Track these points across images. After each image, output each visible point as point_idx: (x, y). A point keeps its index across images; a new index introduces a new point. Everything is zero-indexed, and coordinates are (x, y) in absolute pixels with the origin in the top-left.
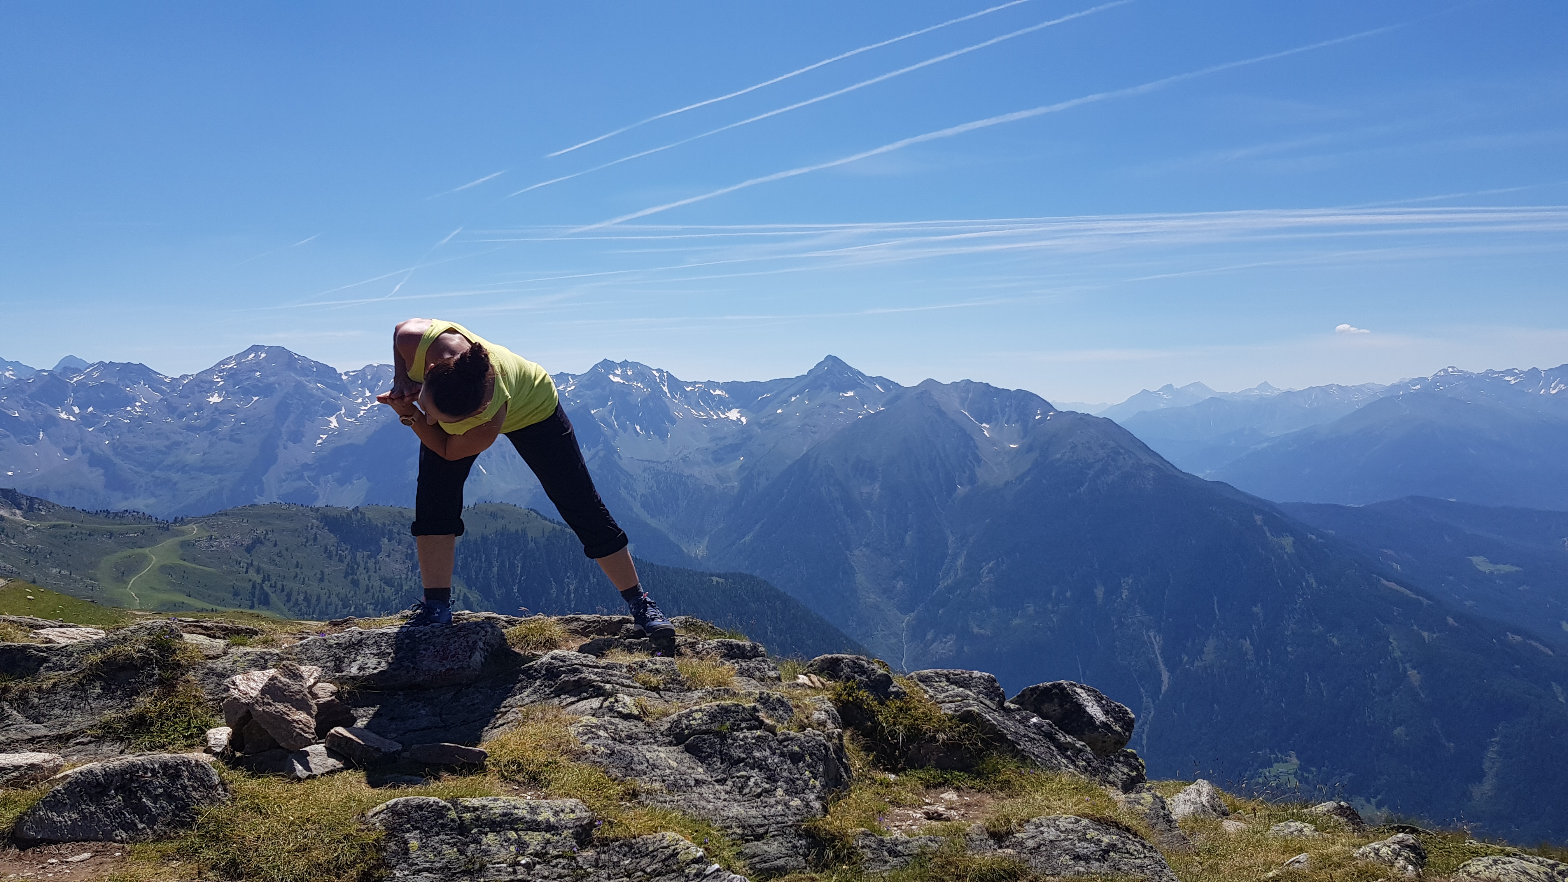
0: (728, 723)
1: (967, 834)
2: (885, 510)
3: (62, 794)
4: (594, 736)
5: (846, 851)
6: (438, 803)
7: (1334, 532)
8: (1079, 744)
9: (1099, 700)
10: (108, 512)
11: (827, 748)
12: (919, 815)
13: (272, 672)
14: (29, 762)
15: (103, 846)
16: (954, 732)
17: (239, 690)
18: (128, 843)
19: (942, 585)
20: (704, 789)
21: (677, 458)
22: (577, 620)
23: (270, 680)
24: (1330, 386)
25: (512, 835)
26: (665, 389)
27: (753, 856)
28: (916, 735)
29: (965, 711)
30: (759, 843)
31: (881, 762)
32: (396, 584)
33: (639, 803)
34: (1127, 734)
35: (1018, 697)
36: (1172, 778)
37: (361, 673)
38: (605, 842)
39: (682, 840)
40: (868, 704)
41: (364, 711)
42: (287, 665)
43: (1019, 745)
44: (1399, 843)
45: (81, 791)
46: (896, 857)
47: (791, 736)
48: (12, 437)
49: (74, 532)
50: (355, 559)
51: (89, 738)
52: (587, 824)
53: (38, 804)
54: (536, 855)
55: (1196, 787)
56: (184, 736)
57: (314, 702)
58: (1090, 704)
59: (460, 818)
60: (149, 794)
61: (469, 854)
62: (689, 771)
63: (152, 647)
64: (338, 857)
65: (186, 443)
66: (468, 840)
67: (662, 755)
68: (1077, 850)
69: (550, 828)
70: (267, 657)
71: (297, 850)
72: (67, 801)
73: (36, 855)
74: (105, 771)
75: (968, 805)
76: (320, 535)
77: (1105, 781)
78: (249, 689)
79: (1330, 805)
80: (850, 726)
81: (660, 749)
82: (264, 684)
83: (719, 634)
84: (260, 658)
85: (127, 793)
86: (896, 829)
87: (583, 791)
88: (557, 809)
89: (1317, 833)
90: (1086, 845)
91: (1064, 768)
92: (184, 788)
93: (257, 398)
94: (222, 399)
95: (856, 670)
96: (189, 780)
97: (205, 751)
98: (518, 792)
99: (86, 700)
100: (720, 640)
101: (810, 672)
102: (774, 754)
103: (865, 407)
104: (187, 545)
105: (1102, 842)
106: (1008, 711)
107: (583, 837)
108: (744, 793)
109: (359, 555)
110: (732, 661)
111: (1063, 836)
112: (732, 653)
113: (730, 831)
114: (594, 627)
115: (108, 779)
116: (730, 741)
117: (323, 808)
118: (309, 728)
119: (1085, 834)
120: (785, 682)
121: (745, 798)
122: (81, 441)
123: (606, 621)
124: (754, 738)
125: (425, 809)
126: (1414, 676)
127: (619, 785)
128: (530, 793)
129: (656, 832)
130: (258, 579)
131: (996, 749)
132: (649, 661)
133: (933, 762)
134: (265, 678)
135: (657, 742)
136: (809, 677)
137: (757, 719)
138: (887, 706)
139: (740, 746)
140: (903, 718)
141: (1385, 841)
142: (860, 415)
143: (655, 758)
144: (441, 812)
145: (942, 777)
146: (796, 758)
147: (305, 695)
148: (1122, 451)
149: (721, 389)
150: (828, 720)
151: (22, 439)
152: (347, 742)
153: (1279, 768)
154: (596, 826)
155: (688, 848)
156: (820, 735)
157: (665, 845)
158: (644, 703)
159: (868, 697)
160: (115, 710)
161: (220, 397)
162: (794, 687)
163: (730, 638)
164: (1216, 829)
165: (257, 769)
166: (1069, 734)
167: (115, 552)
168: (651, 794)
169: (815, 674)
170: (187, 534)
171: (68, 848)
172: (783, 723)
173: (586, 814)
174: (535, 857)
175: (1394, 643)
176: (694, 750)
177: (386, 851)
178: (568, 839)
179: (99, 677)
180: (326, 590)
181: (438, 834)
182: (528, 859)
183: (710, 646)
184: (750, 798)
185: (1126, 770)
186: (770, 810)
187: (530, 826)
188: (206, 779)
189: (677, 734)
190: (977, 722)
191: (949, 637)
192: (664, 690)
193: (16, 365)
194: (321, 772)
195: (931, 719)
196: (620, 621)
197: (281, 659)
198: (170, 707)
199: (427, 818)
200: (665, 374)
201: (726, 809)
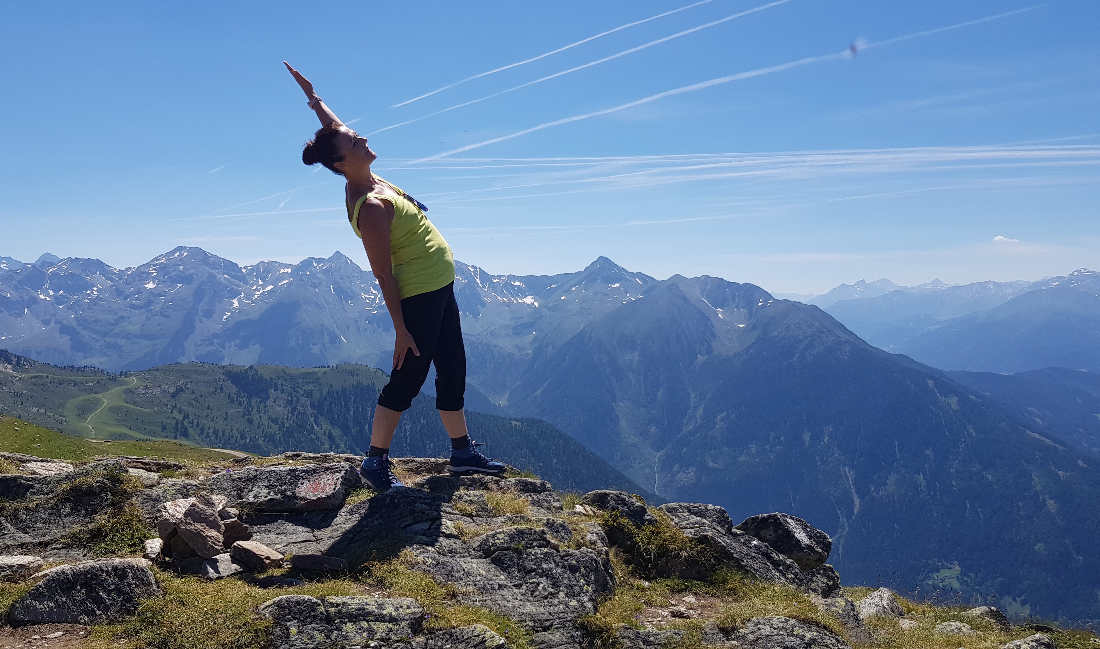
0: (523, 542)
1: (703, 629)
2: (642, 373)
3: (42, 588)
4: (424, 550)
5: (611, 640)
6: (311, 600)
7: (989, 394)
8: (789, 561)
9: (804, 528)
10: (73, 367)
11: (597, 562)
12: (666, 613)
13: (192, 500)
14: (20, 563)
15: (71, 627)
16: (693, 550)
17: (169, 513)
18: (89, 625)
19: (686, 430)
20: (505, 592)
21: (486, 332)
22: (413, 461)
23: (191, 506)
24: (988, 282)
25: (365, 624)
26: (478, 281)
27: (542, 643)
28: (664, 552)
29: (702, 535)
30: (546, 633)
31: (638, 573)
32: (280, 422)
33: (457, 602)
34: (826, 554)
35: (742, 524)
36: (860, 586)
37: (256, 500)
38: (432, 631)
39: (489, 631)
40: (628, 528)
41: (258, 528)
42: (203, 496)
43: (743, 562)
44: (1036, 641)
45: (56, 586)
46: (649, 646)
47: (570, 552)
48: (5, 311)
49: (48, 381)
50: (251, 403)
51: (61, 545)
52: (419, 617)
53: (26, 595)
54: (382, 639)
55: (878, 593)
56: (129, 545)
57: (222, 522)
58: (798, 531)
59: (327, 611)
60: (104, 589)
61: (333, 638)
62: (494, 578)
63: (107, 479)
64: (239, 639)
65: (129, 318)
66: (332, 628)
67: (475, 566)
68: (786, 643)
69: (392, 619)
70: (188, 487)
71: (210, 633)
72: (46, 593)
73: (24, 633)
74: (74, 572)
75: (703, 607)
76: (226, 386)
77: (808, 588)
78: (176, 512)
79: (984, 609)
80: (615, 545)
81: (472, 561)
82: (186, 509)
83: (517, 474)
84: (184, 488)
85: (89, 588)
86: (649, 623)
87: (416, 592)
88: (398, 606)
89: (972, 631)
90: (793, 639)
91: (777, 579)
92: (129, 585)
93: (181, 285)
94: (155, 285)
95: (619, 502)
96: (133, 579)
97: (144, 557)
98: (369, 592)
99: (60, 517)
100: (517, 478)
101: (585, 503)
102: (558, 566)
103: (628, 295)
104: (129, 392)
105: (805, 637)
106: (735, 535)
107: (416, 626)
108: (535, 595)
109: (253, 401)
110: (526, 494)
111: (775, 632)
112: (527, 488)
113: (524, 624)
114: (425, 467)
115: (75, 578)
116: (525, 556)
117: (228, 602)
118: (219, 542)
119: (792, 631)
120: (565, 511)
121: (536, 599)
122: (55, 315)
123: (434, 462)
124: (542, 554)
125: (301, 604)
126: (1052, 505)
127: (442, 588)
128: (377, 593)
129: (469, 624)
130: (180, 417)
131: (725, 565)
132: (465, 494)
133: (677, 573)
134: (187, 504)
135: (470, 555)
136: (584, 507)
137: (545, 539)
138: (643, 530)
139: (532, 560)
140: (654, 539)
141: (1025, 639)
142: (624, 301)
143: (469, 568)
144: (312, 607)
145: (684, 584)
146: (574, 569)
147: (216, 517)
148: (825, 330)
149: (519, 281)
150: (598, 541)
151: (13, 314)
152: (245, 553)
153: (944, 573)
154: (425, 619)
155: (493, 637)
156: (592, 552)
157: (476, 634)
158: (461, 526)
159: (628, 523)
160: (80, 525)
161: (154, 284)
162: (573, 514)
163: (525, 477)
164: (894, 626)
165: (181, 572)
166: (781, 553)
167: (79, 397)
168: (466, 595)
169: (588, 504)
170: (129, 384)
171: (46, 628)
172: (564, 542)
173: (418, 609)
174: (381, 641)
175: (1036, 479)
176: (498, 562)
177: (273, 635)
178: (405, 628)
179: (68, 500)
180: (229, 426)
181: (311, 623)
182: (376, 643)
183: (510, 483)
184: (539, 599)
185: (825, 580)
186: (554, 609)
187: (377, 618)
188: (145, 579)
189: (485, 550)
190: (711, 544)
191: (690, 469)
192: (476, 516)
193: (9, 260)
194: (227, 574)
195: (677, 541)
196: (444, 463)
197: (198, 489)
198: (119, 523)
199: (303, 611)
200: (478, 270)
201: (521, 607)
